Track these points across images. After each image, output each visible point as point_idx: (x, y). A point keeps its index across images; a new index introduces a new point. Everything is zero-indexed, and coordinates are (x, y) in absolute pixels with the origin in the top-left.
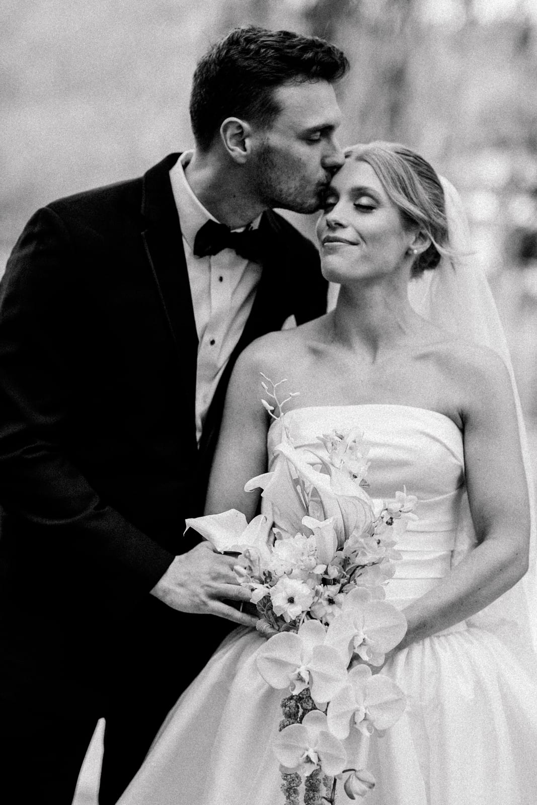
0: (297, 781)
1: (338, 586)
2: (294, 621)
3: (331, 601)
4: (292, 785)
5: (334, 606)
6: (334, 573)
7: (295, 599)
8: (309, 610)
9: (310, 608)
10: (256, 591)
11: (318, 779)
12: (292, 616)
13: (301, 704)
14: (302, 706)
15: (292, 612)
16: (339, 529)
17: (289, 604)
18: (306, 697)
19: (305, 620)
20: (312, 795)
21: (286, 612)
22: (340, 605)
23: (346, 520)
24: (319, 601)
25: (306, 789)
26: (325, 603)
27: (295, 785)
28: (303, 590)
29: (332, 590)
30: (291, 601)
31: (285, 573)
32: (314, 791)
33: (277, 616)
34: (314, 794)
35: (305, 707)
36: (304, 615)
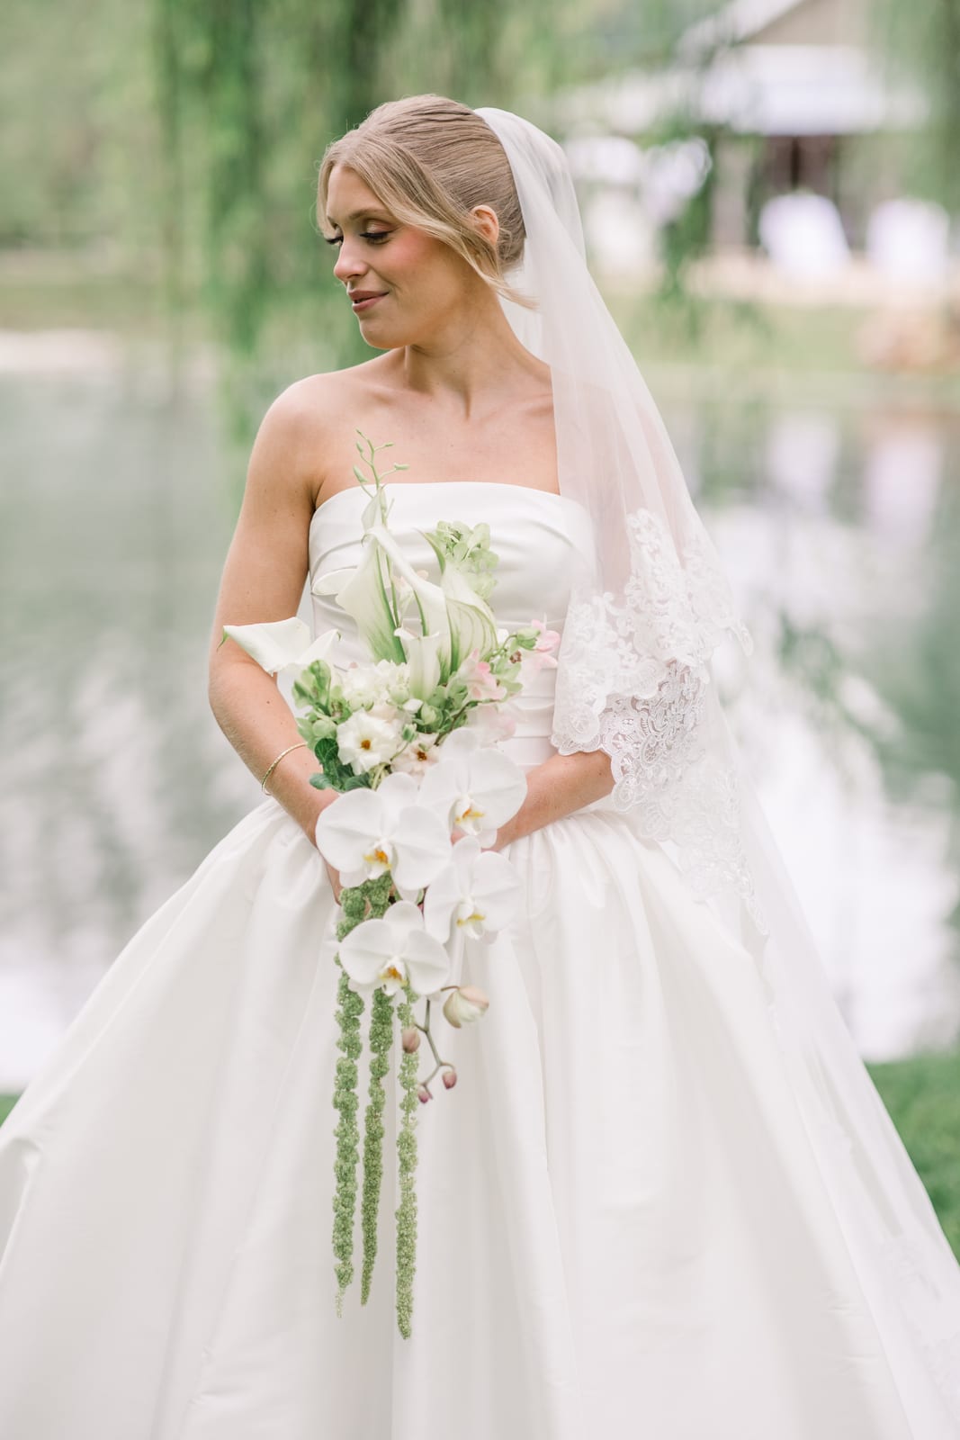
0: (359, 1007)
1: (434, 737)
2: (367, 774)
3: (422, 756)
4: (351, 1012)
5: (424, 762)
6: (430, 716)
7: (372, 744)
8: (390, 763)
9: (391, 760)
10: (318, 723)
11: (390, 1007)
12: (365, 767)
13: (370, 897)
14: (370, 900)
15: (364, 762)
16: (443, 656)
17: (363, 749)
18: (378, 887)
19: (383, 776)
20: (381, 1029)
21: (356, 760)
22: (435, 761)
23: (455, 643)
24: (405, 752)
25: (373, 1021)
26: (414, 756)
27: (355, 1012)
28: (384, 730)
29: (427, 739)
30: (366, 745)
31: (363, 705)
32: (383, 1024)
33: (344, 764)
34: (383, 1028)
35: (376, 902)
36: (381, 769)
